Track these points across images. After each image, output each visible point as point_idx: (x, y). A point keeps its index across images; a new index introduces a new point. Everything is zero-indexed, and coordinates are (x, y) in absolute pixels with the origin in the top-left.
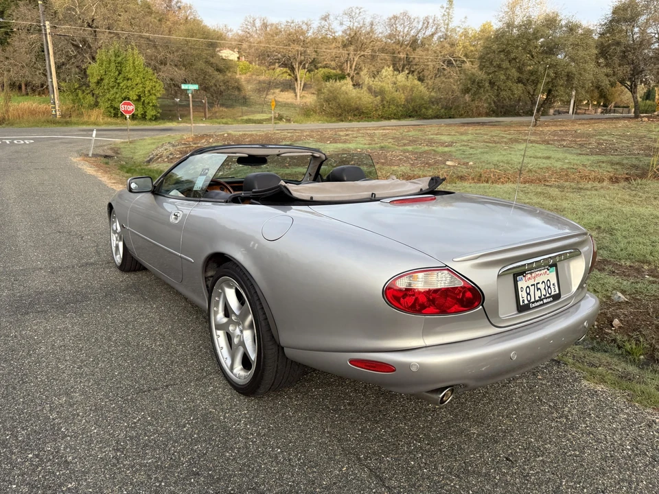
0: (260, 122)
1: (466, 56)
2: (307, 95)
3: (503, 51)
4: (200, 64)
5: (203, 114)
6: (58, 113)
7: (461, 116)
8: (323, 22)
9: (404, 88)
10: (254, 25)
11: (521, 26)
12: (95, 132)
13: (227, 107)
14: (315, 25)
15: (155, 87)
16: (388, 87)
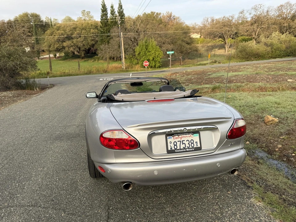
0: (205, 64)
2: (231, 50)
4: (179, 42)
5: (180, 63)
6: (124, 67)
8: (241, 14)
9: (285, 41)
10: (207, 21)
12: (131, 74)
13: (191, 59)
15: (160, 54)
16: (275, 42)
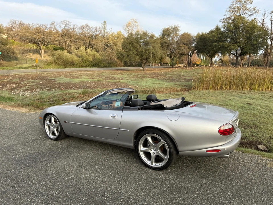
0: (27, 68)
1: (113, 43)
2: (46, 56)
3: (131, 43)
7: (114, 66)
8: (52, 26)
9: (91, 55)
10: (15, 24)
11: (136, 35)
13: (7, 61)
14: (48, 26)
16: (84, 54)
